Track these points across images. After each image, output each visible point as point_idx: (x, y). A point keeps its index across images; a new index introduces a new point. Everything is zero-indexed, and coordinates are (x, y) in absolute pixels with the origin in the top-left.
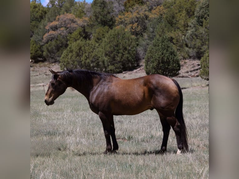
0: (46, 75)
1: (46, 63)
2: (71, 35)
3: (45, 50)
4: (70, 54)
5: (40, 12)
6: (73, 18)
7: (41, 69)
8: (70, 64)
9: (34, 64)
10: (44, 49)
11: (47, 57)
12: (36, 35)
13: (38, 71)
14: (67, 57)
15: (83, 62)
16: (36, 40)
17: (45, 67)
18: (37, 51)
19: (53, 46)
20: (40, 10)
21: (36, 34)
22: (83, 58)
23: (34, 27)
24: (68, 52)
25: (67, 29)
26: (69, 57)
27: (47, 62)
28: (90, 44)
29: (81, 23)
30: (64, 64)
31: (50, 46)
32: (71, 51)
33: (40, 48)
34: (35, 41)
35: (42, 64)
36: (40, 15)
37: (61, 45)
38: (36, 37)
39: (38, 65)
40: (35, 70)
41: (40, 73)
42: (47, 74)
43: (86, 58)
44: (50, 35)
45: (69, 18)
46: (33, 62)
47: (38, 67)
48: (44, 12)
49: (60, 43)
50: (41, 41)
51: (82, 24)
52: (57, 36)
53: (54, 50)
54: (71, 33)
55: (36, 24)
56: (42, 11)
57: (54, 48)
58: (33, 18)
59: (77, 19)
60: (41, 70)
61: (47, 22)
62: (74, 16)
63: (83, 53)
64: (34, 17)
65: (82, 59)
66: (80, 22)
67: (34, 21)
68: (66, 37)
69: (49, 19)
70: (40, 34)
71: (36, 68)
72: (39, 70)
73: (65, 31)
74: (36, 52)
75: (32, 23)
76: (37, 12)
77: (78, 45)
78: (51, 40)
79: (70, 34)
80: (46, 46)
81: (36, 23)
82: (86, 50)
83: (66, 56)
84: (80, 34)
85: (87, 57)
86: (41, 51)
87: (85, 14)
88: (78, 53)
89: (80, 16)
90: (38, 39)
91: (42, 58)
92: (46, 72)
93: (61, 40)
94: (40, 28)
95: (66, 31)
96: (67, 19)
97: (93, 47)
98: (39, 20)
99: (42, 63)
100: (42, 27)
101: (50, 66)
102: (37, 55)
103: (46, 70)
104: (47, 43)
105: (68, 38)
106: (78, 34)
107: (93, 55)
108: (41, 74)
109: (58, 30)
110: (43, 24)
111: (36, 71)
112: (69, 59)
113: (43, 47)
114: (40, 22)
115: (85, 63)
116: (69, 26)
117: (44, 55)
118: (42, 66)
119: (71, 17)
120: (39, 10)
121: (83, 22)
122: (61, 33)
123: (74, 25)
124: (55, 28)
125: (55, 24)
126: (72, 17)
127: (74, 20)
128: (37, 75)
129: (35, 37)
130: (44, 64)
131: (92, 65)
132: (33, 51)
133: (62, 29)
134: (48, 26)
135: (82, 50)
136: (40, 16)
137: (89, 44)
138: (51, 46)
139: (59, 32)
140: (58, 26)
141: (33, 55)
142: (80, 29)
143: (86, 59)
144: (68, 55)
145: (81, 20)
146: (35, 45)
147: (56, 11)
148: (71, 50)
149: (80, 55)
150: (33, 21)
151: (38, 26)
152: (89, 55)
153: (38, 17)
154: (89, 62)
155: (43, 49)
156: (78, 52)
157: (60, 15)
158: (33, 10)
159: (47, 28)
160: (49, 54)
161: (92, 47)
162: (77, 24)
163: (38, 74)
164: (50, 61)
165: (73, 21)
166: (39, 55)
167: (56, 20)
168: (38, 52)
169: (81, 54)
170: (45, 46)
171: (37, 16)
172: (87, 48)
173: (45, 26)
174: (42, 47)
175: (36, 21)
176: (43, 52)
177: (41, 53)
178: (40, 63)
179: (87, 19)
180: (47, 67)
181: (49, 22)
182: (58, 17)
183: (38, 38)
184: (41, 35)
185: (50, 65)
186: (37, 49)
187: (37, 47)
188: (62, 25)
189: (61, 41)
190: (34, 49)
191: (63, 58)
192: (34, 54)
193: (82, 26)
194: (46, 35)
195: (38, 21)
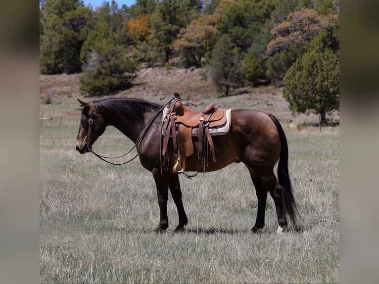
0: (268, 105)
1: (270, 87)
2: (308, 43)
3: (268, 67)
4: (298, 73)
5: (266, 7)
6: (313, 16)
7: (261, 96)
8: (298, 88)
9: (253, 89)
10: (268, 64)
11: (273, 78)
12: (257, 44)
13: (257, 99)
14: (294, 78)
15: (318, 86)
16: (256, 51)
17: (267, 93)
18: (258, 68)
19: (281, 61)
20: (266, 4)
21: (256, 42)
22: (318, 79)
23: (255, 31)
24: (296, 69)
25: (304, 33)
26: (297, 78)
27: (273, 85)
28: (330, 58)
29: (326, 23)
30: (288, 89)
31: (276, 60)
32: (300, 69)
33: (262, 64)
34: (255, 53)
35: (264, 89)
36: (265, 12)
37: (293, 59)
38: (257, 46)
39: (258, 90)
40: (252, 97)
41: (259, 102)
42: (270, 103)
43: (322, 79)
44: (277, 43)
45: (307, 16)
46: (251, 86)
47: (257, 93)
48: (271, 7)
49: (292, 55)
50: (263, 52)
51: (327, 25)
52: (288, 45)
53: (283, 67)
54: (309, 40)
55: (257, 27)
56: (269, 6)
57: (283, 64)
58: (253, 17)
59: (319, 18)
60: (261, 98)
61: (274, 24)
62: (315, 13)
63: (319, 71)
64: (256, 16)
65: (316, 80)
66: (324, 21)
67: (255, 21)
68: (302, 45)
69: (277, 18)
70: (262, 41)
71: (254, 94)
72: (258, 97)
73: (300, 37)
74: (255, 69)
75: (252, 25)
76: (261, 8)
77: (310, 59)
78: (279, 51)
79: (307, 41)
80: (271, 60)
81: (258, 25)
82: (323, 67)
83: (292, 76)
84: (324, 40)
85: (324, 77)
86: (262, 68)
87: (334, 9)
88: (310, 71)
89: (325, 13)
90: (259, 50)
91: (266, 79)
92: (268, 101)
93: (294, 51)
94: (263, 33)
95: (302, 37)
96: (305, 18)
97: (335, 62)
98: (263, 20)
99: (265, 87)
100: (265, 31)
101: (275, 92)
102: (257, 75)
103: (268, 98)
104: (272, 55)
105: (305, 47)
106: (320, 41)
107: (334, 75)
108: (261, 104)
109: (290, 35)
110: (268, 26)
111: (254, 99)
112: (296, 80)
113: (267, 62)
114: (263, 23)
115: (321, 86)
116: (306, 28)
117: (267, 75)
118: (264, 92)
119: (310, 14)
120: (264, 4)
121: (330, 22)
122: (294, 39)
123: (315, 27)
124: (286, 32)
125: (286, 27)
126: (312, 14)
127: (316, 19)
128: (255, 105)
129: (255, 47)
130: (267, 88)
131: (331, 90)
132: (251, 67)
133: (295, 33)
134: (274, 29)
135: (316, 67)
136: (265, 14)
137: (328, 57)
138: (278, 61)
139: (291, 38)
140: (290, 29)
141: (250, 74)
142: (323, 33)
143: (323, 81)
144: (296, 74)
145: (326, 18)
146: (254, 59)
147: (288, 5)
148: (300, 67)
149: (314, 75)
150: (253, 21)
151: (260, 29)
152: (327, 74)
153: (262, 15)
154: (327, 86)
155: (266, 65)
156: (310, 69)
157: (293, 11)
158: (254, 5)
159: (273, 32)
160: (275, 73)
161: (332, 62)
162: (320, 26)
163: (256, 103)
164: (277, 83)
165: (313, 21)
166: (260, 74)
167: (288, 19)
168: (258, 70)
169: (315, 73)
170: (269, 60)
171: (260, 13)
172: (324, 63)
173: (270, 29)
174: (264, 62)
175: (258, 21)
176: (266, 69)
177: (262, 71)
178: (262, 87)
179: (336, 16)
180: (271, 93)
181: (276, 22)
182: (290, 14)
183: (259, 48)
184: (263, 44)
185: (277, 89)
186: (257, 65)
187: (257, 63)
188: (297, 28)
189: (294, 53)
190: (252, 65)
191: (288, 78)
192: (252, 73)
193: (327, 29)
194: (272, 43)
195: (261, 22)
